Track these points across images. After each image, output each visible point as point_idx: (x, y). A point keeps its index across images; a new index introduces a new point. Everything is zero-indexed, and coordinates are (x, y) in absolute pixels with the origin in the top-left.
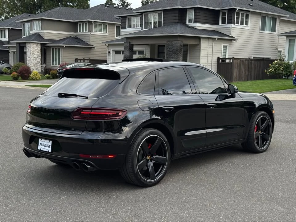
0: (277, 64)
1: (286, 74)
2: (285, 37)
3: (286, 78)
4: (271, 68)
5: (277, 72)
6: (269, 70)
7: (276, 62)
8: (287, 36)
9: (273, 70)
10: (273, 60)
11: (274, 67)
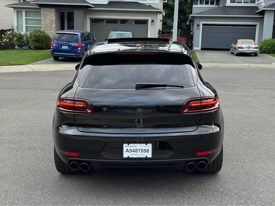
0: (10, 35)
1: (21, 45)
2: (13, 9)
3: (20, 48)
4: (5, 39)
5: (11, 43)
6: (4, 41)
7: (9, 32)
8: (14, 8)
9: (8, 41)
10: (6, 31)
11: (8, 38)
